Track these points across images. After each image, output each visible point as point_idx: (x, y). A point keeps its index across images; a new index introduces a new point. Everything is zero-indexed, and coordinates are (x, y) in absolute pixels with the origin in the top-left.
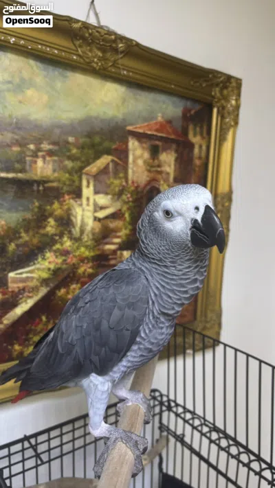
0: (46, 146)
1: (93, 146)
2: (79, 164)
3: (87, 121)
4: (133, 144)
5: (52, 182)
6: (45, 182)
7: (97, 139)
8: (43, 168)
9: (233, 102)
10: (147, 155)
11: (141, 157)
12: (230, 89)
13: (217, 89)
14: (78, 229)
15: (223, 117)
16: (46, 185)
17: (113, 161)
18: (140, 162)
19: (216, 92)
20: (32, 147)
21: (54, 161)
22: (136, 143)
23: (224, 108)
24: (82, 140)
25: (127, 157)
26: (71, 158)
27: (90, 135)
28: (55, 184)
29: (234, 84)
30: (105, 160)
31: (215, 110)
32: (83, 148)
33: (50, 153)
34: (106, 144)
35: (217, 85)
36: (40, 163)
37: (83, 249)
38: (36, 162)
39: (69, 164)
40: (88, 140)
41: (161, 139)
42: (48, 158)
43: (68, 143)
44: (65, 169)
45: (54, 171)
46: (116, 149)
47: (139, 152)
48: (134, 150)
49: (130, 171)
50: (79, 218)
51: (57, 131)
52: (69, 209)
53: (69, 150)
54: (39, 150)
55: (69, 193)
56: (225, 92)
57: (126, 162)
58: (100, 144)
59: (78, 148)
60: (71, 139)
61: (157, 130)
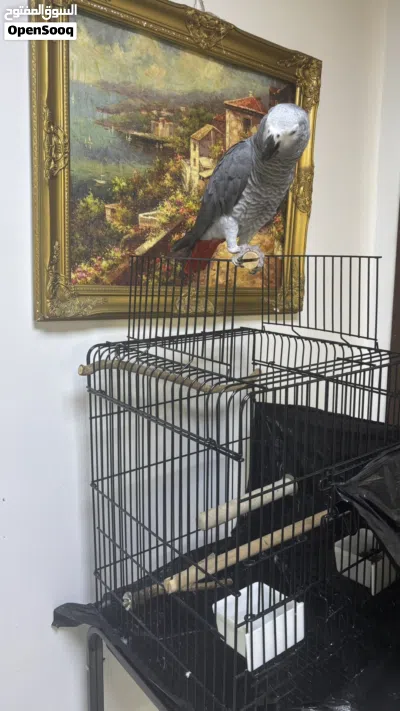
0: (165, 113)
1: (198, 116)
2: (188, 130)
3: (194, 93)
4: (229, 116)
5: (169, 142)
6: (163, 142)
7: (202, 110)
8: (162, 131)
9: (315, 82)
10: (240, 127)
11: (236, 128)
12: (311, 70)
13: (300, 70)
14: (187, 185)
15: (305, 96)
16: (165, 145)
17: (213, 129)
18: (235, 132)
19: (299, 72)
20: (155, 112)
21: (170, 125)
22: (232, 116)
23: (305, 88)
24: (191, 110)
25: (225, 127)
26: (183, 124)
27: (196, 106)
28: (170, 145)
29: (315, 65)
30: (207, 128)
31: (298, 89)
32: (191, 116)
33: (168, 119)
34: (209, 115)
35: (300, 66)
36: (161, 127)
37: (191, 203)
38: (157, 125)
39: (181, 129)
40: (194, 110)
41: (251, 113)
42: (166, 123)
43: (180, 111)
44: (178, 133)
45: (171, 134)
46: (216, 120)
47: (234, 123)
48: (231, 122)
49: (227, 139)
50: (188, 176)
51: (172, 100)
52: (181, 167)
53: (181, 118)
54: (160, 115)
55: (181, 154)
56: (307, 72)
57: (224, 132)
58: (203, 115)
59: (187, 116)
60: (183, 109)
61: (248, 106)
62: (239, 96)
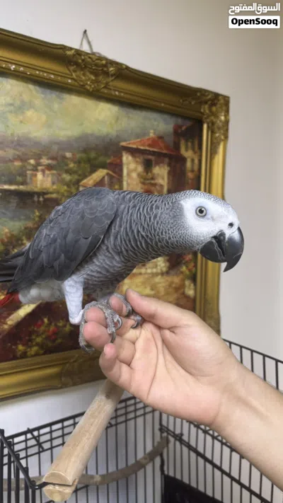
0: (45, 161)
1: (89, 160)
2: (76, 177)
3: (83, 138)
4: (126, 158)
5: (51, 193)
6: (44, 194)
7: (93, 155)
8: (42, 181)
9: (223, 118)
10: (140, 169)
11: (135, 170)
12: (218, 106)
13: (206, 106)
15: (213, 132)
16: (46, 196)
17: (108, 174)
18: (134, 175)
19: (205, 109)
20: (32, 162)
21: (53, 174)
22: (130, 158)
23: (213, 123)
24: (78, 156)
25: (121, 170)
26: (68, 172)
27: (85, 151)
28: (54, 196)
29: (222, 101)
30: (101, 173)
31: (205, 126)
32: (79, 162)
33: (49, 167)
34: (102, 159)
35: (206, 103)
36: (40, 176)
38: (36, 175)
39: (67, 177)
40: (84, 155)
41: (154, 153)
42: (47, 172)
43: (64, 157)
44: (63, 182)
45: (53, 183)
46: (111, 164)
47: (132, 166)
48: (128, 164)
49: (125, 184)
51: (55, 148)
53: (67, 165)
54: (38, 164)
56: (214, 109)
57: (121, 175)
58: (95, 159)
59: (75, 163)
60: (68, 155)
61: (149, 145)
62: (137, 136)
